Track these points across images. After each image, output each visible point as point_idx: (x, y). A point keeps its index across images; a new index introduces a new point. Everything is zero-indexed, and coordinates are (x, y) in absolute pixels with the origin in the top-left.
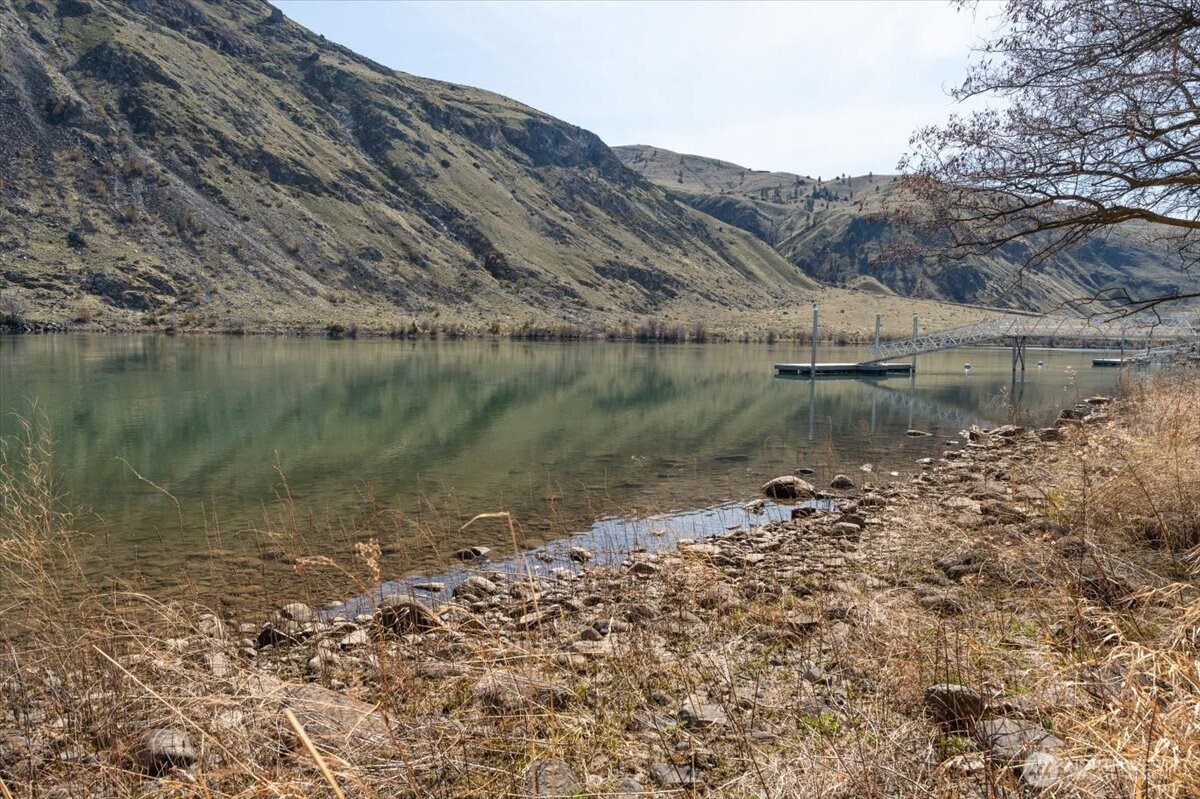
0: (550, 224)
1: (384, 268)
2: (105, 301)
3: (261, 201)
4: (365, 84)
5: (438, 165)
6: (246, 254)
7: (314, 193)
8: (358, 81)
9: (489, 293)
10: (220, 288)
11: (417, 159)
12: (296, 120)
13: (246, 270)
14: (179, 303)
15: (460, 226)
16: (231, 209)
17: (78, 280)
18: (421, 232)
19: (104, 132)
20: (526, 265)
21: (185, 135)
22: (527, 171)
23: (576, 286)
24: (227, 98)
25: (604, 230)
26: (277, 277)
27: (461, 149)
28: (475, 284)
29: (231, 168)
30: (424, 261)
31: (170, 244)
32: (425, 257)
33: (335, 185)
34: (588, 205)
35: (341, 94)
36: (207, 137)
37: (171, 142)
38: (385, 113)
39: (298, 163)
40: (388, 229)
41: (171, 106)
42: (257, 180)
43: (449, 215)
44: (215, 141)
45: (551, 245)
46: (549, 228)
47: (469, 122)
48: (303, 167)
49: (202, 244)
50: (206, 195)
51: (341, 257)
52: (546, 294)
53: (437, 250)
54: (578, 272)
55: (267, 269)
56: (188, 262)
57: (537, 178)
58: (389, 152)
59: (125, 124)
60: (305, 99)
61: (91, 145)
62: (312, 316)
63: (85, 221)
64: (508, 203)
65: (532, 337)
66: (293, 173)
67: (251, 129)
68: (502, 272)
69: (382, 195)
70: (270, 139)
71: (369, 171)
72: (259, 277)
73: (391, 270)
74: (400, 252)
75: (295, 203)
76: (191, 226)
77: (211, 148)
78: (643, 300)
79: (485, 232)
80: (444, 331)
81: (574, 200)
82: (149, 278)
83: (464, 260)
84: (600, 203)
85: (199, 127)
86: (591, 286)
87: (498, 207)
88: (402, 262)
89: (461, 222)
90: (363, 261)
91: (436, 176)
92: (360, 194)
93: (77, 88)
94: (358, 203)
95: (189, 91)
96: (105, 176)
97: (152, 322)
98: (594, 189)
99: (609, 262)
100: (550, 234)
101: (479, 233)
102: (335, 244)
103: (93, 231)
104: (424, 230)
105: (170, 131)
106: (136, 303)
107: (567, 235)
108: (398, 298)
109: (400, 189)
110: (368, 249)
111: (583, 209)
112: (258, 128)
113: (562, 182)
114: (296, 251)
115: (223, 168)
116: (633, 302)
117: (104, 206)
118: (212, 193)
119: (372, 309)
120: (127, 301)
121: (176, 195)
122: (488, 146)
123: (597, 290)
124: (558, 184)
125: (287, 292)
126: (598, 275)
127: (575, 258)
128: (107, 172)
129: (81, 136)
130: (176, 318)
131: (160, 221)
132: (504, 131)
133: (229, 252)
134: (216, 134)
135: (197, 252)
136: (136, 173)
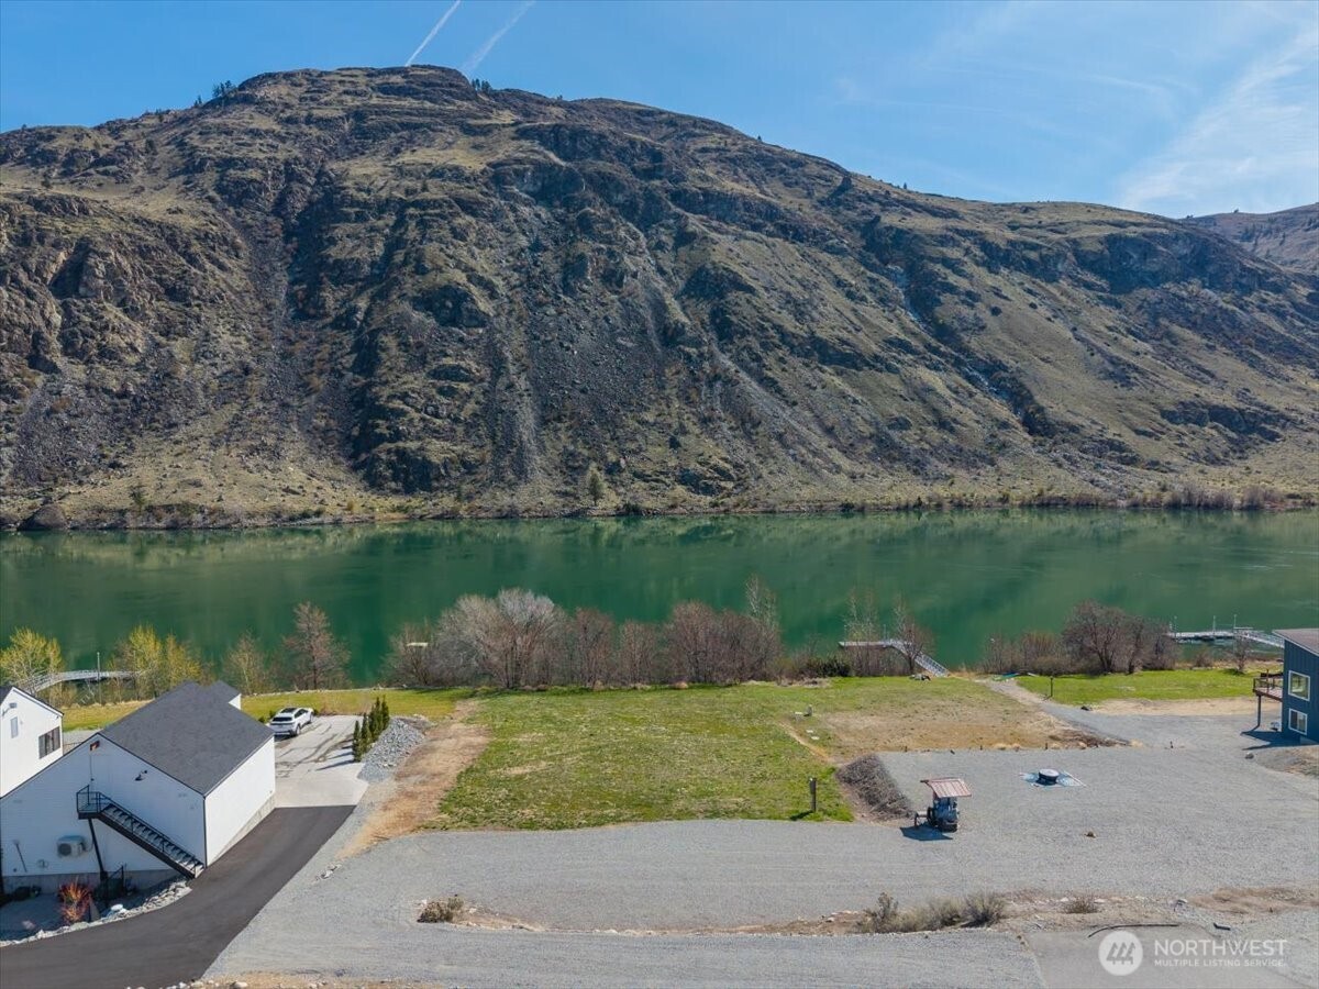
0: (1112, 363)
1: (909, 439)
2: (689, 490)
3: (809, 385)
4: (921, 239)
5: (988, 313)
6: (789, 438)
7: (857, 369)
8: (916, 236)
9: (1016, 454)
10: (765, 472)
11: (965, 311)
12: (850, 295)
13: (787, 453)
14: (735, 487)
15: (1004, 379)
16: (784, 396)
17: (674, 475)
18: (956, 392)
19: (698, 343)
20: (1071, 419)
21: (755, 335)
22: (1100, 298)
23: (1129, 438)
24: (792, 290)
25: (1193, 359)
26: (810, 458)
27: (1018, 289)
28: (1004, 445)
29: (786, 358)
30: (954, 425)
31: (735, 437)
32: (955, 421)
33: (876, 358)
34: (1176, 329)
35: (898, 254)
36: (772, 332)
37: (744, 343)
38: (938, 268)
39: (844, 342)
40: (922, 393)
41: (746, 310)
42: (807, 365)
43: (992, 368)
44: (777, 336)
45: (1109, 390)
46: (1111, 369)
47: (1033, 255)
48: (848, 344)
49: (757, 433)
50: (766, 388)
51: (872, 430)
52: (1084, 451)
53: (970, 412)
54: (1136, 420)
55: (804, 451)
56: (745, 451)
57: (1111, 305)
58: (937, 309)
59: (713, 335)
60: (862, 269)
61: (688, 357)
62: (831, 493)
63: (682, 426)
64: (1064, 344)
65: (1045, 505)
66: (838, 352)
67: (807, 317)
68: (1039, 427)
69: (924, 358)
70: (824, 322)
71: (913, 334)
72: (796, 460)
73: (918, 438)
74: (930, 418)
75: (837, 381)
76: (751, 419)
77: (773, 343)
78: (1225, 447)
79: (1028, 384)
80: (951, 502)
81: (1158, 325)
82: (716, 469)
83: (997, 420)
84: (1195, 324)
85: (766, 325)
86: (1150, 435)
87: (1050, 350)
88: (930, 428)
89: (1004, 374)
90: (891, 432)
91: (983, 328)
92: (899, 361)
93: (684, 308)
94: (896, 371)
95: (762, 291)
96: (697, 384)
97: (715, 505)
98: (1191, 307)
99: (1182, 403)
100: (1111, 376)
101: (1021, 385)
102: (868, 417)
103: (684, 432)
104: (960, 389)
105: (744, 333)
106: (708, 490)
107: (1136, 375)
108: (918, 468)
109: (943, 349)
110: (897, 419)
111: (1169, 335)
112: (815, 314)
113: (1145, 304)
114: (833, 428)
115: (781, 360)
116: (1208, 450)
117: (694, 410)
118: (769, 383)
119: (888, 481)
120: (702, 489)
121: (742, 391)
122: (1052, 279)
123: (1158, 439)
124: (1140, 307)
125: (816, 472)
126: (1165, 422)
127: (1135, 402)
128: (697, 380)
129: (683, 351)
130: (731, 501)
131: (730, 418)
132: (1076, 254)
133: (776, 439)
134: (779, 328)
135: (753, 442)
136: (717, 377)
